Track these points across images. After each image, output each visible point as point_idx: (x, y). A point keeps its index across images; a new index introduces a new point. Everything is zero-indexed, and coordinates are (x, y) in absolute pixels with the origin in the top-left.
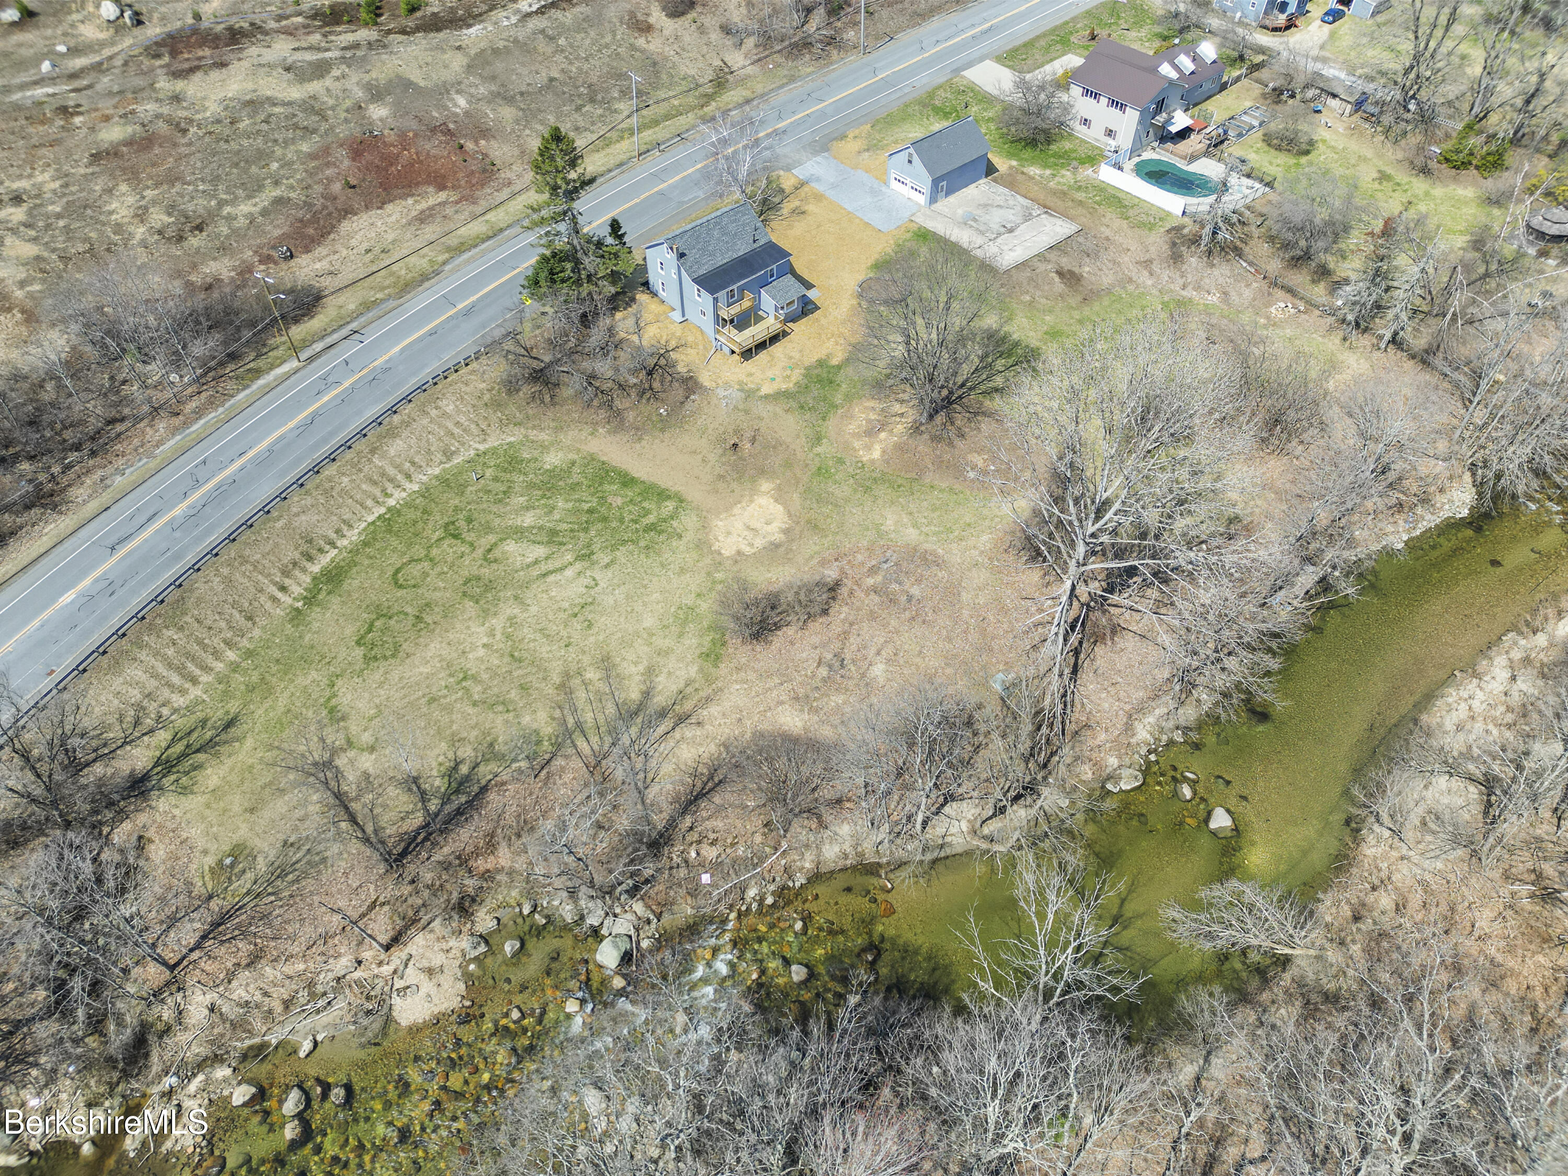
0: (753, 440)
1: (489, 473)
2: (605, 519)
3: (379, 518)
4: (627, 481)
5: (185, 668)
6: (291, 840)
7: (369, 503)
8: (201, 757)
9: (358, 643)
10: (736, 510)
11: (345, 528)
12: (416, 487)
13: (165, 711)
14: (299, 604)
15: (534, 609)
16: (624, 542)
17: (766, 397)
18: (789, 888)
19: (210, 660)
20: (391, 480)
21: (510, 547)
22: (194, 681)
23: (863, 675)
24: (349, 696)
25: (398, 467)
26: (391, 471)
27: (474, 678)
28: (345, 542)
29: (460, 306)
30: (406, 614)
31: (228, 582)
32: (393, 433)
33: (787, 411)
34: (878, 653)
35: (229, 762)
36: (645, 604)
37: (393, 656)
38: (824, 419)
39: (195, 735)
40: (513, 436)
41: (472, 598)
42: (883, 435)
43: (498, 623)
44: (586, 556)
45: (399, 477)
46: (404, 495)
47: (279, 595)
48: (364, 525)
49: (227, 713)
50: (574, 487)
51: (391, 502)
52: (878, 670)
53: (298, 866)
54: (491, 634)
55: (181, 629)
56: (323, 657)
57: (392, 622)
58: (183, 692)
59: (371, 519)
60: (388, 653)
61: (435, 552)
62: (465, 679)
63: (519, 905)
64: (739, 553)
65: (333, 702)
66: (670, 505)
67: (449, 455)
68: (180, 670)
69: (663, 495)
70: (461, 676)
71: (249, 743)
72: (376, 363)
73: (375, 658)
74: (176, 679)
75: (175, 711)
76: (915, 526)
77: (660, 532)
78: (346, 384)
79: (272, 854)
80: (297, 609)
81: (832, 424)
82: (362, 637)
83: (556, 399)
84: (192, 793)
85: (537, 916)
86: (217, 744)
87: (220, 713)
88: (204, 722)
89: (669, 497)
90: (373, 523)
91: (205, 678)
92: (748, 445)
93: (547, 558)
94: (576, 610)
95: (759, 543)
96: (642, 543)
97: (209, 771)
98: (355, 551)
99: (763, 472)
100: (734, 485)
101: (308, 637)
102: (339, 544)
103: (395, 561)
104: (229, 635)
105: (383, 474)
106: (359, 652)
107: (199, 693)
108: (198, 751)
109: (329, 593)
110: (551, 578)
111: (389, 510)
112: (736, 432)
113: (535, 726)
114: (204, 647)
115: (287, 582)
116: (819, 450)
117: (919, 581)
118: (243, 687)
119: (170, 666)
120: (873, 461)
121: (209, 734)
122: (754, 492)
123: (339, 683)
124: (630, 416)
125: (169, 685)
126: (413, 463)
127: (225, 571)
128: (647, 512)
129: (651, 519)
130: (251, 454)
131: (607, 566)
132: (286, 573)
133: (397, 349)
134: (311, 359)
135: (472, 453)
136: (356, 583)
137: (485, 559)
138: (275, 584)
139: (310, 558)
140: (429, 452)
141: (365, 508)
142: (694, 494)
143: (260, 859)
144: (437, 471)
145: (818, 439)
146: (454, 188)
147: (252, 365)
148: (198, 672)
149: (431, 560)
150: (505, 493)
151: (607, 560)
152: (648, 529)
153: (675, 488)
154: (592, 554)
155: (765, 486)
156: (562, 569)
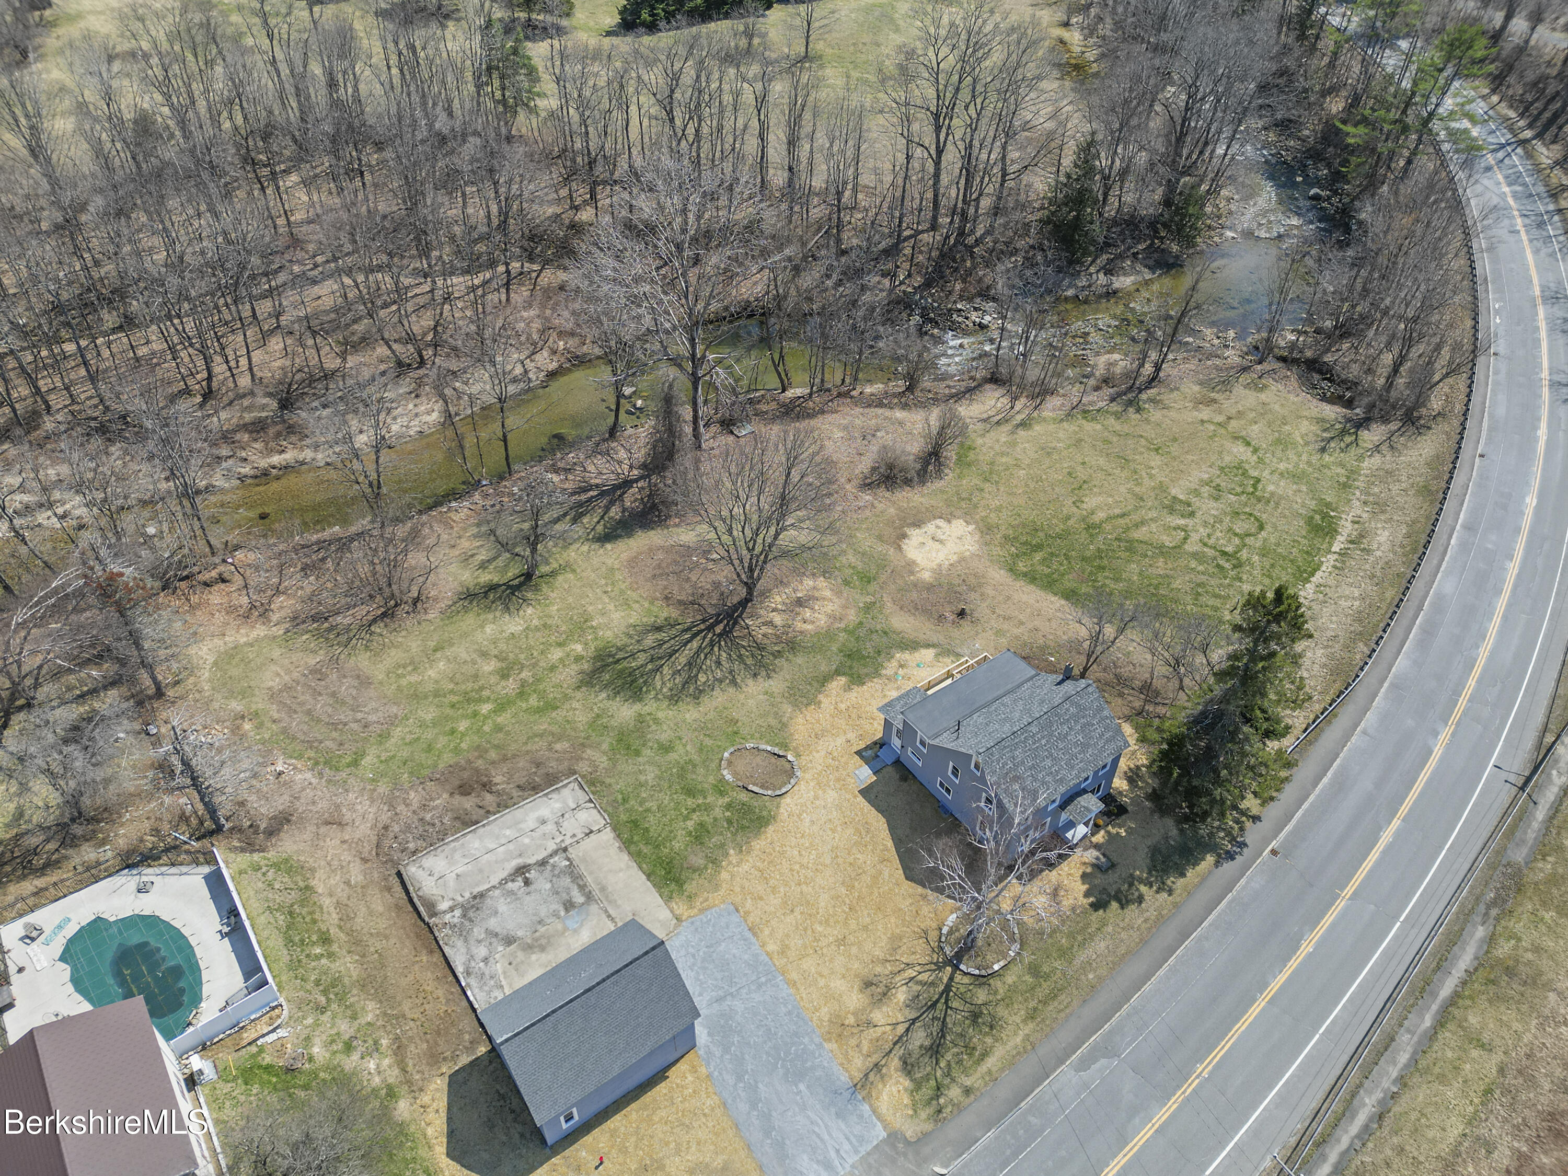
0: (942, 618)
1: (1227, 616)
2: (1084, 559)
3: (1312, 574)
4: (1071, 595)
10: (954, 558)
15: (1123, 489)
16: (1059, 536)
17: (928, 646)
21: (1167, 540)
27: (1149, 448)
30: (1231, 493)
33: (903, 632)
36: (1027, 485)
37: (1223, 468)
38: (862, 623)
41: (1180, 501)
44: (1092, 528)
47: (1356, 519)
48: (1325, 569)
51: (1312, 587)
61: (1237, 541)
64: (949, 521)
66: (1021, 566)
77: (1025, 543)
80: (1332, 510)
81: (852, 616)
82: (1258, 482)
89: (1025, 575)
90: (1317, 570)
92: (947, 614)
93: (1128, 529)
94: (1085, 485)
95: (930, 528)
96: (1041, 534)
98: (1317, 550)
99: (930, 588)
100: (959, 581)
101: (1305, 490)
102: (1338, 556)
103: (1270, 536)
110: (1116, 511)
111: (1307, 581)
112: (961, 626)
116: (869, 599)
120: (814, 576)
122: (937, 572)
128: (1042, 564)
129: (1038, 556)
131: (1068, 519)
136: (1294, 521)
137: (1185, 531)
142: (998, 575)
145: (868, 608)
149: (1236, 535)
150: (1199, 594)
151: (1071, 522)
152: (1039, 547)
153: (1019, 584)
154: (1088, 528)
155: (926, 576)
156: (1110, 518)
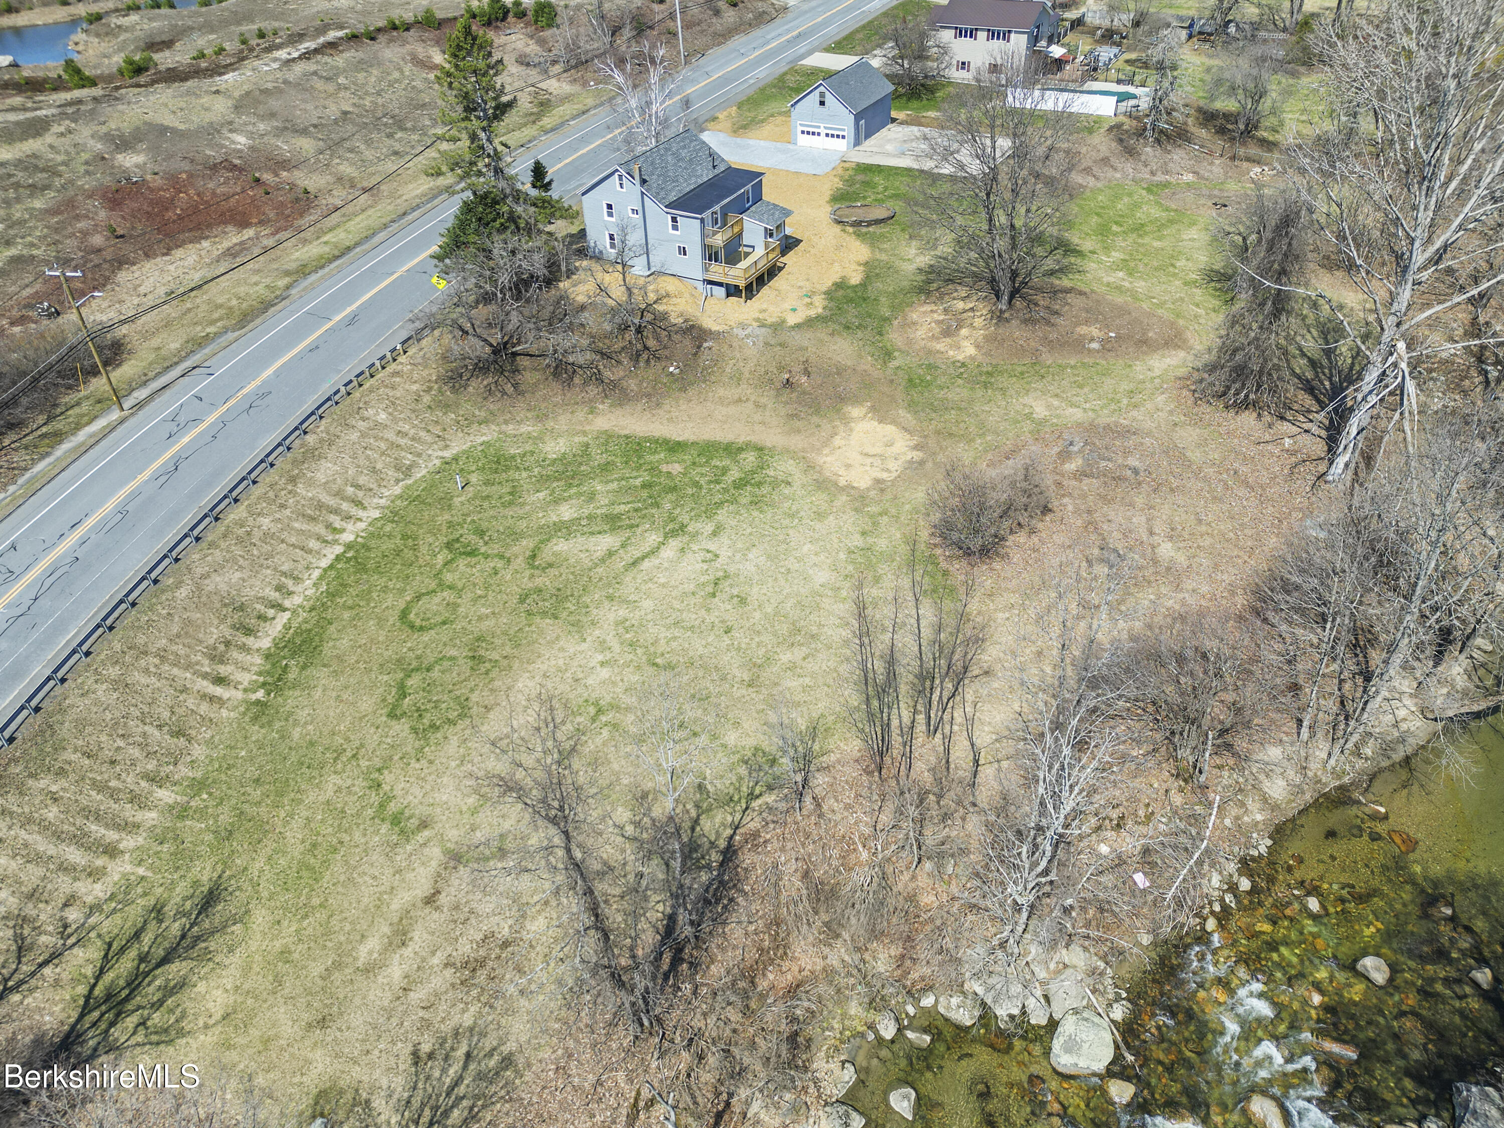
0: (807, 373)
1: (474, 478)
2: (673, 489)
3: (338, 558)
4: (674, 447)
5: (86, 835)
6: (426, 1048)
7: (313, 544)
8: (176, 969)
9: (392, 715)
10: (837, 441)
11: (289, 583)
12: (376, 514)
13: (73, 915)
14: (260, 694)
15: (647, 604)
16: (719, 505)
17: (798, 326)
18: (1253, 859)
19: (129, 812)
20: (336, 511)
21: (560, 546)
22: (111, 851)
23: (1155, 562)
24: (416, 790)
25: (339, 494)
26: (332, 502)
27: (614, 707)
28: (297, 600)
29: (338, 318)
30: (453, 659)
31: (122, 685)
32: (313, 455)
33: (832, 334)
34: (1151, 533)
35: (236, 960)
36: (800, 560)
37: (461, 716)
38: (880, 334)
39: (147, 939)
40: (487, 435)
41: (544, 614)
42: (964, 332)
43: (606, 631)
44: (677, 531)
45: (345, 506)
46: (362, 525)
47: (218, 691)
48: (316, 574)
49: (196, 884)
50: (606, 468)
51: (347, 537)
52: (1166, 550)
53: (461, 1090)
54: (603, 645)
55: (61, 773)
56: (339, 753)
57: (435, 674)
58: (95, 874)
59: (324, 563)
60: (453, 715)
61: (449, 577)
62: (600, 711)
63: (871, 1027)
64: (878, 481)
65: (392, 807)
66: (750, 458)
67: (408, 471)
68: (79, 839)
69: (732, 450)
70: (592, 710)
71: (260, 918)
72: (245, 391)
73: (434, 727)
74: (75, 856)
75: (93, 909)
76: (1073, 405)
77: (759, 484)
78: (211, 419)
79: (399, 1084)
80: (258, 702)
81: (894, 337)
82: (395, 707)
83: (522, 388)
84: (181, 1033)
85: (910, 1035)
86: (198, 939)
87: (182, 889)
88: (158, 911)
89: (740, 450)
90: (331, 567)
91: (128, 842)
92: (804, 379)
93: (623, 546)
94: (710, 589)
95: (894, 466)
96: (744, 501)
97: (201, 987)
98: (318, 607)
99: (842, 399)
100: (815, 419)
101: (296, 733)
102: (287, 603)
103: (394, 603)
104: (151, 766)
105: (320, 506)
106: (401, 728)
107: (128, 868)
108: (165, 960)
109: (304, 667)
110: (646, 564)
111: (349, 546)
112: (781, 368)
113: (751, 742)
114: (113, 794)
115: (223, 670)
116: (895, 363)
117: (1127, 453)
118: (209, 837)
119: (58, 836)
120: (972, 358)
121: (175, 929)
122: (846, 421)
123: (388, 778)
124: (632, 384)
125: (65, 868)
126: (358, 487)
127: (114, 672)
128: (725, 471)
129: (734, 474)
130: (90, 522)
131: (715, 534)
132: (217, 658)
133: (270, 371)
134: (139, 406)
135: (437, 462)
136: (345, 643)
137: (533, 567)
138: (205, 676)
139: (249, 631)
140: (374, 470)
141: (310, 552)
142: (772, 437)
143: (378, 1103)
144: (397, 490)
145: (888, 354)
146: (261, 223)
147: (44, 430)
148: (112, 835)
149: (450, 588)
150: (511, 493)
151: (709, 528)
152: (739, 485)
153: (742, 439)
154: (683, 527)
155: (856, 412)
156: (654, 551)
